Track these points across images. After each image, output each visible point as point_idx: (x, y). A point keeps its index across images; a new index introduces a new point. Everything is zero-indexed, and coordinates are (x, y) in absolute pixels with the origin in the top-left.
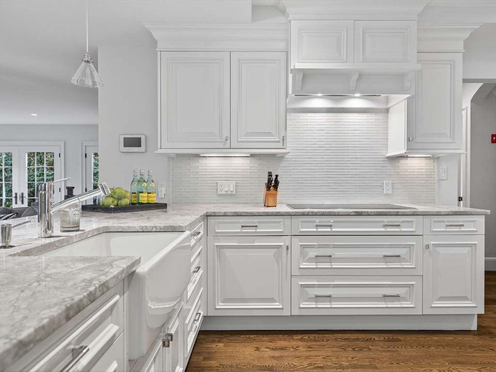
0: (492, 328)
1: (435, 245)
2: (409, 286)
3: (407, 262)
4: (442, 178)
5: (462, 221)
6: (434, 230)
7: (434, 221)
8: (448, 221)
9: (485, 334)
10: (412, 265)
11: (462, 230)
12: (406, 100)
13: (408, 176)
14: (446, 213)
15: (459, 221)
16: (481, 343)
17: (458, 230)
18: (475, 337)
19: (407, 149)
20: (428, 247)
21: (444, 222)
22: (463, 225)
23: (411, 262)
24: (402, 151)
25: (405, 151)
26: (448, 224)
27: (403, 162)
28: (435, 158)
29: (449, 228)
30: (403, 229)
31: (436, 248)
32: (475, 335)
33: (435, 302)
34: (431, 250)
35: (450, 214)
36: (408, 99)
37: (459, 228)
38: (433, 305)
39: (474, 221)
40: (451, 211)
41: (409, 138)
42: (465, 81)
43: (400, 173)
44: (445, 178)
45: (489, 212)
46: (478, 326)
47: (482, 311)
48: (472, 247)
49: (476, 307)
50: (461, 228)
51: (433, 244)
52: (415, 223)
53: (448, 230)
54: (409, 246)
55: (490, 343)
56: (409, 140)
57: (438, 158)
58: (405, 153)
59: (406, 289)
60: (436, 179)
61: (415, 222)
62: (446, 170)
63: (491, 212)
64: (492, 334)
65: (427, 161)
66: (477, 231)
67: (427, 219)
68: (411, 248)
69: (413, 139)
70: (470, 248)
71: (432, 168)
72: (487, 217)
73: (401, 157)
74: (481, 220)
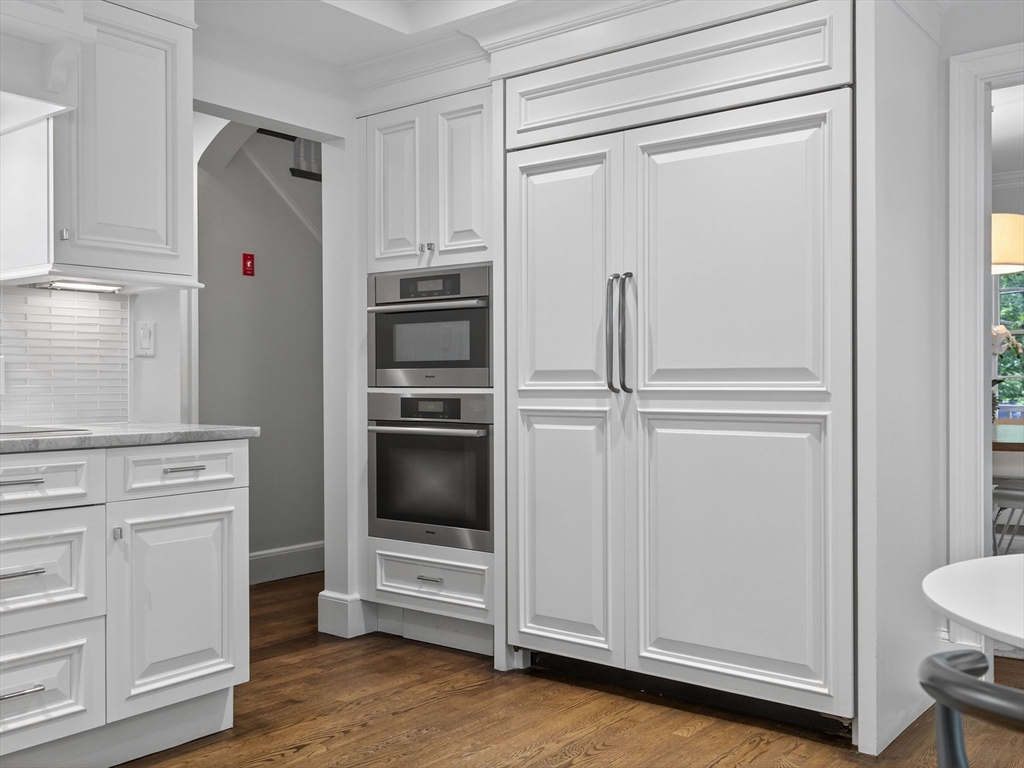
0: (263, 713)
1: (139, 528)
2: (67, 653)
3: (62, 584)
4: (143, 352)
5: (203, 458)
6: (135, 486)
7: (134, 462)
8: (169, 460)
9: (251, 730)
10: (76, 591)
11: (201, 479)
12: (51, 121)
13: (54, 343)
14: (165, 439)
15: (192, 459)
16: (245, 753)
17: (192, 480)
18: (231, 744)
19: (56, 263)
20: (118, 534)
21: (157, 461)
22: (202, 468)
23: (74, 584)
24: (42, 269)
25: (49, 268)
26: (168, 466)
27: (38, 302)
28: (125, 298)
29: (172, 478)
30: (51, 492)
31: (140, 535)
32: (230, 740)
33: (137, 683)
34: (129, 543)
35: (174, 440)
36: (57, 117)
37: (194, 477)
38: (134, 692)
39: (225, 456)
40: (176, 434)
41: (62, 232)
42: (200, 107)
43: (30, 335)
44: (150, 352)
45: (257, 429)
46: (234, 717)
47: (243, 676)
48: (222, 519)
49: (233, 668)
50: (198, 476)
51: (132, 525)
52: (84, 472)
53: (168, 482)
54: (69, 540)
55: (264, 747)
56: (59, 237)
57: (134, 296)
58: (50, 273)
59: (62, 663)
60: (129, 355)
61: (85, 467)
62: (152, 331)
63: (261, 429)
64: (266, 726)
65: (106, 304)
66: (232, 480)
67: (117, 458)
68: (75, 543)
69: (72, 235)
70: (218, 524)
71: (118, 322)
72: (253, 442)
73: (33, 286)
74: (241, 452)
